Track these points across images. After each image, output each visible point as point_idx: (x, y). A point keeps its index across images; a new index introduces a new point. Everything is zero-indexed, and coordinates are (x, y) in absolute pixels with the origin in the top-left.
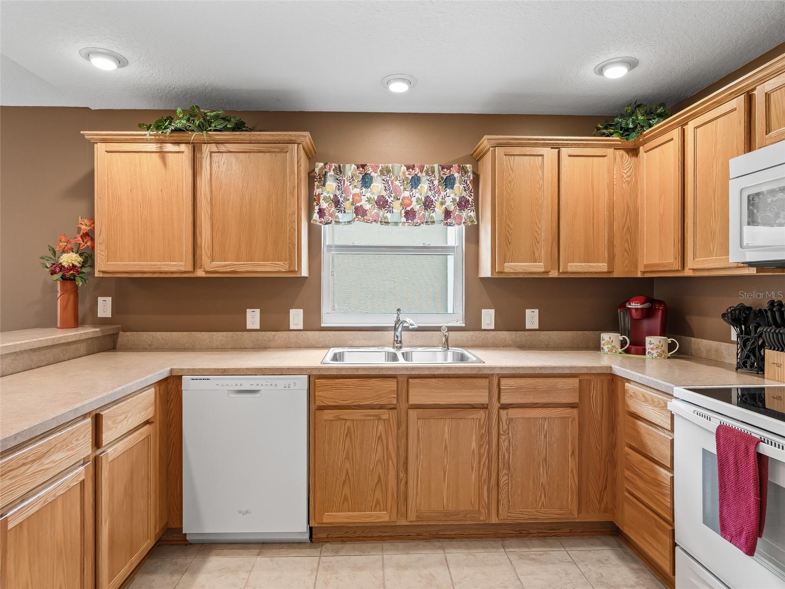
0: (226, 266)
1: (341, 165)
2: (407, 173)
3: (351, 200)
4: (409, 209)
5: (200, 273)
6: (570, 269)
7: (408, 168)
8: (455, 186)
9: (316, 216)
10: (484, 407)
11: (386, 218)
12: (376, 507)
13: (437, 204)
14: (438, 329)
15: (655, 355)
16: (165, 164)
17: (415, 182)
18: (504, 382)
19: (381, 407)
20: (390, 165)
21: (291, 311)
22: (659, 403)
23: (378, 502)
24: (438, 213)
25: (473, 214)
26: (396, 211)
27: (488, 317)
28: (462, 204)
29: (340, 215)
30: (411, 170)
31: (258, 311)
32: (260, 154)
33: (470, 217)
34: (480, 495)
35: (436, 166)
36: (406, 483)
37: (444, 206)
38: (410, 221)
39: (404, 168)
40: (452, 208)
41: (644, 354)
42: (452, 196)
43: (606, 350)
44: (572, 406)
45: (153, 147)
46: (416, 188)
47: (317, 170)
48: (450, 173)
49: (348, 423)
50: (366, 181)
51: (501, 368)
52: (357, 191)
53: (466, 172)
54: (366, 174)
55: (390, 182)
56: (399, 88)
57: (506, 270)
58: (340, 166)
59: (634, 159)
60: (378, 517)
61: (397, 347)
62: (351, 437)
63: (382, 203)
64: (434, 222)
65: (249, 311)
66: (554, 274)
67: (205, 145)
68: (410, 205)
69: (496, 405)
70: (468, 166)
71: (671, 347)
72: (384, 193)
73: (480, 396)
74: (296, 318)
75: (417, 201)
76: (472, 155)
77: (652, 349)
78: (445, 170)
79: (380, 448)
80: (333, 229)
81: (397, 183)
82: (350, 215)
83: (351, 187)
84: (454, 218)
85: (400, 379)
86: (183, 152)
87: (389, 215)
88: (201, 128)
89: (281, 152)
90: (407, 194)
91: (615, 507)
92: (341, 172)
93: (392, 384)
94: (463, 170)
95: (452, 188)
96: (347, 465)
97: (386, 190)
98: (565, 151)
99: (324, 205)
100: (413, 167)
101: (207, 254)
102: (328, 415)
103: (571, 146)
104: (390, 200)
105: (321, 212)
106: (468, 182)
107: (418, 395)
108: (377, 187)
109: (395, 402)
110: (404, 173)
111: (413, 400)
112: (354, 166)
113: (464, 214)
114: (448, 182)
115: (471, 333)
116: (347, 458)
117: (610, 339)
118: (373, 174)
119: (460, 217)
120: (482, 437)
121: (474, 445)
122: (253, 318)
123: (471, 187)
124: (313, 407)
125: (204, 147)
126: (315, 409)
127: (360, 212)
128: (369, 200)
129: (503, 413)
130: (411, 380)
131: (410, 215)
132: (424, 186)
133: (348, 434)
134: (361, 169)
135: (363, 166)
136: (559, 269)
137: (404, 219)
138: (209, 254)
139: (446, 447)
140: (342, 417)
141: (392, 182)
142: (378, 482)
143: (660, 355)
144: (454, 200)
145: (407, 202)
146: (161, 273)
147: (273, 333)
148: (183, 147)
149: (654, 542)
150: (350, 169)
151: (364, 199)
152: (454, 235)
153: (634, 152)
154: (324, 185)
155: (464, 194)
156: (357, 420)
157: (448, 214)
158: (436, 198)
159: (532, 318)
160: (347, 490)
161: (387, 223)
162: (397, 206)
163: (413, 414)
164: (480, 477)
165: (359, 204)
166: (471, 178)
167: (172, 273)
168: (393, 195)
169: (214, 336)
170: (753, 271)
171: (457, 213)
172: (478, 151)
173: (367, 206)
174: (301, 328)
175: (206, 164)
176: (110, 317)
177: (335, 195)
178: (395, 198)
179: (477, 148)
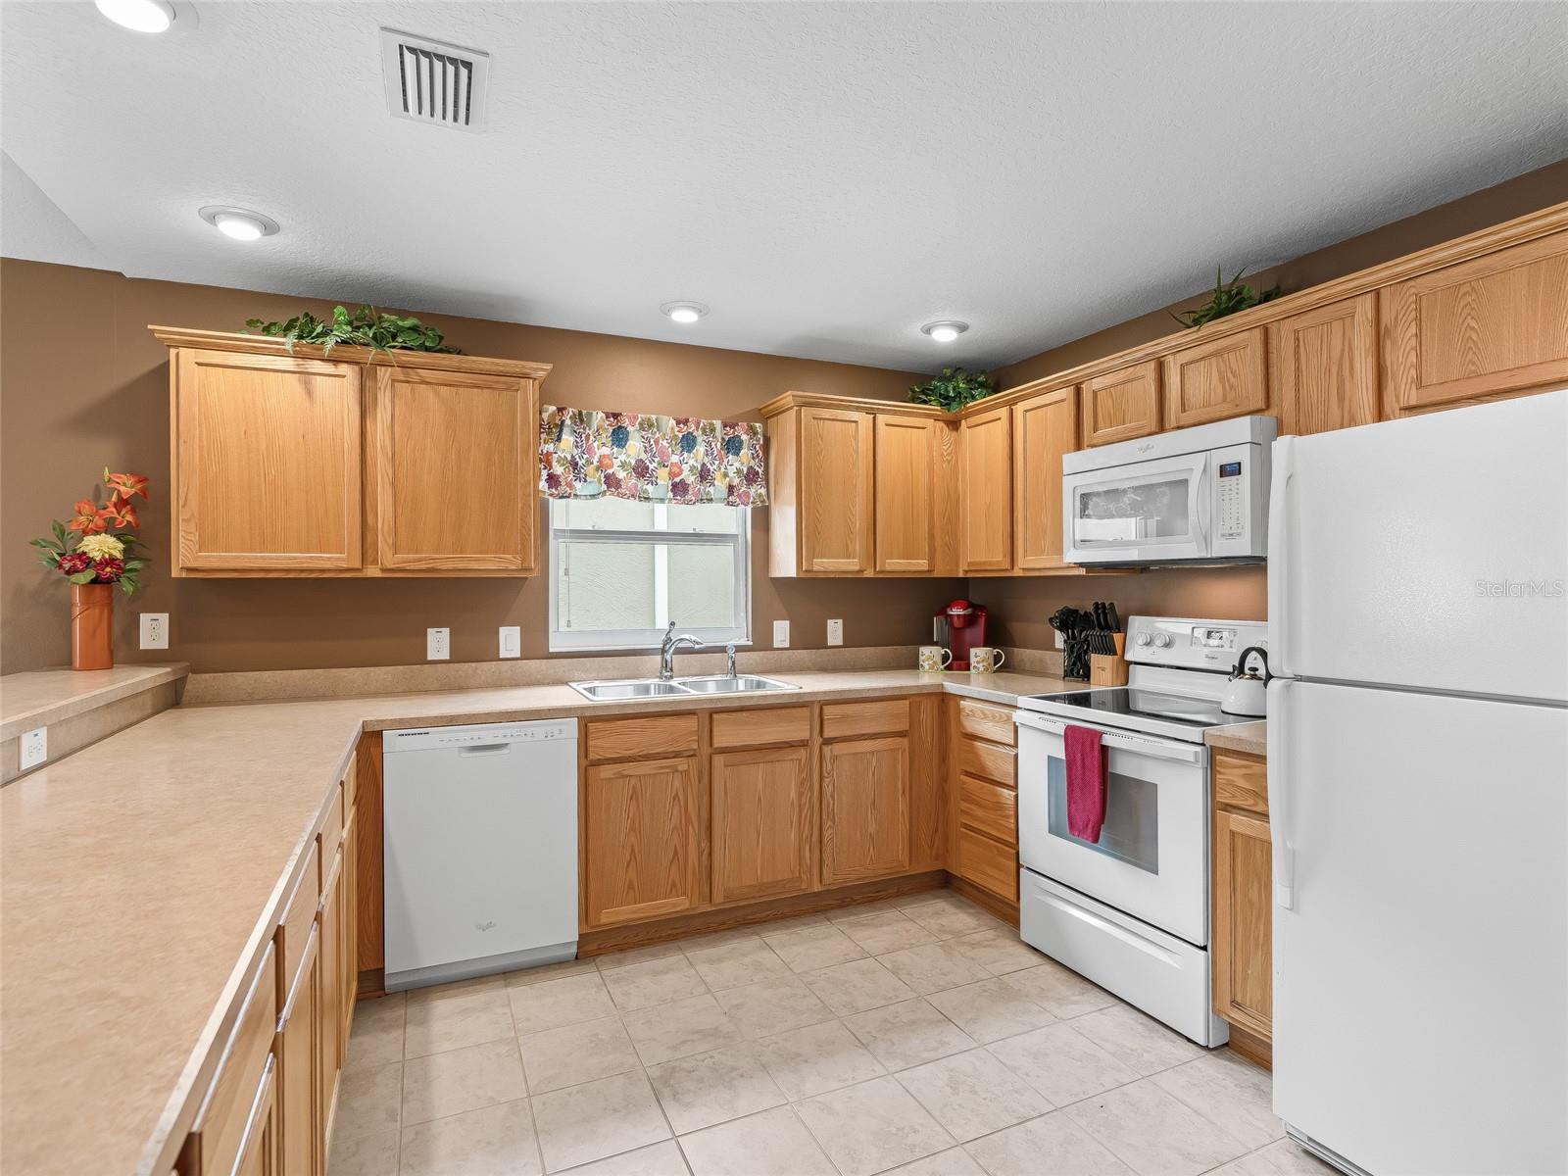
0: (420, 560)
1: (584, 412)
2: (676, 429)
3: (595, 463)
4: (677, 480)
5: (373, 572)
6: (888, 568)
7: (678, 423)
8: (742, 452)
9: (543, 485)
10: (804, 744)
11: (646, 491)
12: (671, 892)
13: (718, 475)
14: (723, 650)
15: (982, 669)
16: (309, 393)
17: (688, 443)
18: (827, 710)
19: (676, 755)
20: (654, 417)
21: (501, 629)
22: (1001, 717)
23: (674, 885)
24: (720, 487)
25: (763, 491)
26: (662, 482)
27: (781, 631)
28: (751, 477)
29: (578, 485)
30: (682, 426)
31: (446, 631)
32: (475, 390)
33: (760, 495)
34: (801, 857)
35: (718, 424)
36: (710, 854)
37: (728, 479)
38: (679, 498)
39: (673, 422)
40: (736, 481)
41: (969, 669)
42: (737, 465)
43: (927, 667)
44: (901, 734)
45: (288, 363)
46: (689, 451)
47: (545, 416)
48: (734, 433)
49: (633, 781)
50: (619, 437)
51: (825, 693)
52: (606, 451)
53: (755, 433)
54: (620, 427)
55: (652, 441)
56: (684, 317)
57: (816, 568)
58: (580, 413)
59: (954, 433)
60: (675, 905)
61: (666, 677)
62: (637, 800)
63: (641, 470)
64: (711, 500)
65: (431, 631)
66: (869, 574)
67: (383, 368)
68: (680, 474)
69: (818, 740)
70: (757, 425)
71: (997, 659)
72: (643, 456)
73: (795, 729)
74: (510, 640)
75: (691, 470)
76: (760, 410)
77: (978, 662)
78: (728, 429)
79: (676, 808)
80: (567, 506)
81: (665, 443)
82: (595, 483)
83: (595, 444)
84: (739, 496)
85: (700, 715)
86: (344, 376)
87: (650, 488)
88: (379, 340)
89: (507, 389)
90: (675, 459)
91: (947, 851)
92: (582, 421)
93: (691, 723)
94: (752, 431)
95: (738, 455)
96: (633, 839)
97: (646, 452)
98: (881, 418)
99: (558, 470)
100: (686, 422)
101: (386, 542)
102: (607, 772)
103: (888, 412)
104: (651, 467)
105: (553, 480)
106: (757, 447)
107: (727, 735)
108: (635, 447)
109: (696, 747)
110: (672, 429)
111: (718, 742)
112: (601, 415)
113: (752, 491)
114: (732, 446)
115: (761, 654)
116: (632, 829)
117: (930, 654)
118: (630, 428)
119: (747, 494)
120: (802, 783)
121: (793, 794)
122: (438, 643)
123: (761, 455)
124: (584, 763)
125: (381, 371)
126: (588, 764)
127: (612, 482)
128: (623, 465)
129: (827, 749)
130: (715, 716)
131: (679, 489)
132: (700, 449)
133: (634, 795)
134: (612, 419)
135: (616, 416)
136: (875, 568)
137: (670, 495)
138: (390, 542)
139: (760, 800)
140: (626, 773)
141: (657, 442)
142: (674, 857)
143: (986, 669)
144: (739, 472)
145: (676, 470)
146: (302, 571)
147: (474, 664)
148: (344, 368)
149: (996, 873)
150: (598, 417)
151: (617, 462)
152: (732, 519)
153: (954, 425)
154: (559, 439)
155: (752, 463)
156: (644, 775)
157: (731, 489)
158: (715, 467)
159: (835, 631)
160: (632, 874)
161: (648, 499)
162: (663, 475)
163: (719, 760)
164: (800, 833)
165: (610, 471)
166: (761, 442)
167: (323, 571)
168: (656, 460)
169: (372, 674)
170: (1082, 572)
171: (744, 489)
172: (771, 407)
173: (621, 475)
174: (519, 655)
175: (384, 399)
176: (167, 647)
177: (572, 456)
178: (659, 464)
179: (772, 404)
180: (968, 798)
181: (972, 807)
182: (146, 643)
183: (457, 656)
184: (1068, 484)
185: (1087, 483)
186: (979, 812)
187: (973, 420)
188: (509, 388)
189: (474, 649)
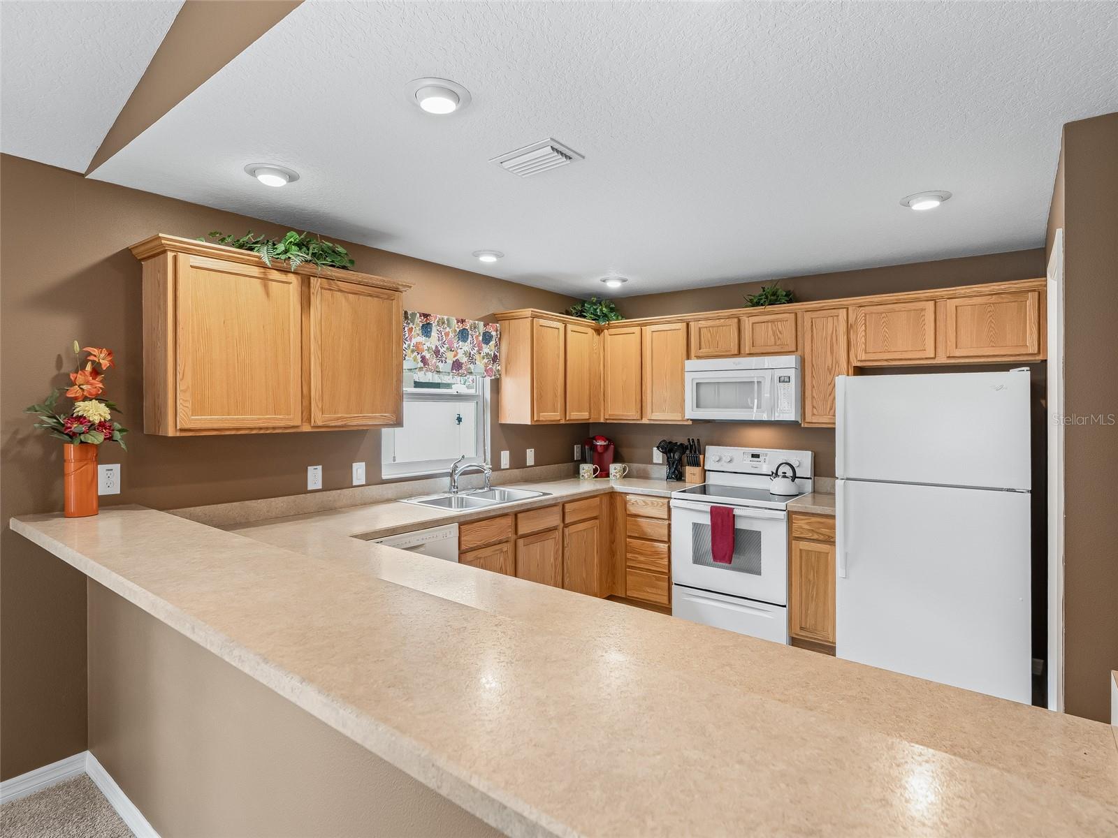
0: (338, 419)
1: (409, 312)
2: (457, 326)
5: (307, 428)
6: (573, 417)
7: (458, 321)
8: (491, 343)
10: (555, 528)
11: (437, 367)
13: (478, 357)
15: (618, 476)
16: (268, 294)
17: (463, 335)
18: (567, 506)
19: (500, 542)
20: (445, 317)
21: (354, 465)
22: (658, 504)
25: (500, 368)
27: (505, 457)
28: (494, 359)
30: (459, 324)
31: (320, 467)
32: (369, 298)
33: (499, 370)
35: (480, 323)
38: (454, 371)
39: (455, 321)
40: (486, 361)
41: (609, 477)
43: (586, 477)
44: (595, 518)
45: (255, 271)
46: (464, 341)
48: (485, 330)
49: (482, 561)
50: (426, 330)
51: (566, 496)
52: (420, 339)
53: (497, 331)
54: (427, 323)
55: (443, 333)
56: (488, 259)
57: (541, 419)
59: (598, 337)
61: (454, 492)
63: (437, 353)
64: (471, 373)
65: (310, 469)
66: (563, 422)
67: (316, 279)
68: (458, 356)
69: (562, 525)
70: (498, 325)
71: (624, 470)
72: (438, 344)
73: (553, 520)
74: (359, 472)
75: (464, 354)
76: (495, 315)
77: (616, 473)
81: (452, 335)
83: (414, 334)
84: (487, 371)
86: (290, 283)
87: (441, 365)
89: (387, 299)
93: (509, 521)
95: (489, 344)
97: (439, 340)
98: (570, 327)
100: (462, 322)
101: (317, 406)
102: (470, 556)
103: (575, 324)
104: (442, 351)
106: (498, 339)
107: (523, 526)
108: (434, 337)
109: (509, 536)
110: (455, 326)
111: (521, 531)
112: (418, 314)
113: (495, 368)
114: (487, 338)
115: (496, 473)
117: (586, 469)
118: (432, 324)
119: (492, 370)
120: (555, 552)
121: (552, 559)
122: (315, 477)
123: (498, 344)
124: (459, 552)
125: (314, 281)
126: (461, 553)
127: (425, 361)
128: (429, 350)
129: (566, 530)
130: (518, 516)
131: (455, 366)
132: (469, 340)
134: (422, 318)
135: (426, 316)
136: (565, 418)
137: (451, 369)
138: (320, 407)
139: (538, 565)
140: (479, 556)
141: (447, 334)
143: (620, 476)
145: (455, 353)
146: (261, 429)
147: (339, 491)
148: (291, 277)
149: (654, 591)
150: (417, 317)
151: (426, 348)
153: (599, 331)
155: (495, 350)
156: (487, 556)
158: (474, 351)
159: (530, 455)
161: (439, 372)
162: (449, 357)
163: (521, 542)
165: (424, 354)
166: (499, 336)
167: (275, 428)
168: (445, 346)
169: (273, 503)
170: (690, 423)
171: (490, 366)
173: (429, 356)
174: (364, 483)
175: (316, 301)
176: (119, 493)
178: (447, 349)
180: (634, 551)
181: (637, 556)
182: (103, 490)
184: (688, 378)
185: (701, 377)
186: (642, 558)
187: (613, 331)
188: (390, 298)
189: (337, 480)
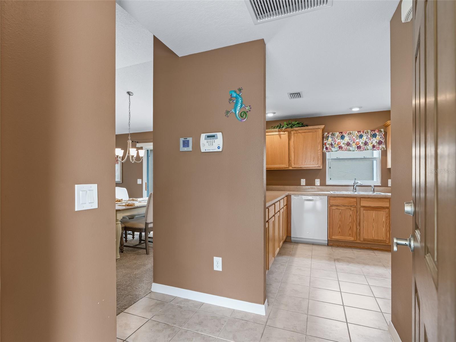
1: (334, 133)
2: (358, 134)
3: (337, 144)
4: (358, 145)
5: (291, 168)
7: (358, 132)
8: (377, 137)
9: (325, 149)
10: (388, 208)
12: (349, 236)
13: (370, 143)
14: (370, 186)
16: (280, 138)
17: (361, 136)
19: (351, 206)
20: (351, 132)
21: (316, 180)
23: (350, 234)
24: (370, 146)
25: (384, 146)
26: (354, 146)
27: (390, 182)
28: (380, 143)
29: (333, 149)
31: (304, 180)
32: (309, 133)
33: (383, 147)
34: (386, 236)
35: (369, 131)
36: (360, 229)
37: (372, 144)
38: (359, 150)
39: (356, 132)
40: (376, 144)
42: (376, 140)
45: (277, 133)
46: (361, 139)
47: (325, 135)
48: (374, 132)
49: (340, 210)
50: (343, 137)
52: (339, 141)
53: (381, 132)
54: (342, 135)
55: (351, 137)
56: (356, 109)
58: (333, 133)
60: (350, 239)
61: (354, 192)
62: (341, 215)
63: (348, 144)
64: (368, 149)
65: (302, 180)
68: (359, 144)
70: (382, 130)
72: (349, 141)
74: (318, 182)
75: (362, 143)
76: (384, 126)
78: (373, 132)
79: (351, 218)
80: (330, 154)
81: (354, 137)
82: (337, 148)
83: (337, 140)
84: (377, 148)
85: (357, 198)
87: (351, 148)
88: (291, 127)
90: (358, 140)
92: (333, 135)
93: (355, 200)
94: (380, 131)
95: (376, 137)
96: (340, 223)
97: (350, 140)
99: (328, 146)
100: (360, 132)
101: (293, 162)
102: (334, 208)
104: (351, 143)
105: (327, 148)
106: (382, 135)
107: (364, 203)
108: (347, 139)
109: (356, 205)
110: (357, 134)
111: (362, 204)
112: (338, 133)
113: (380, 146)
114: (374, 136)
115: (384, 188)
116: (340, 220)
118: (345, 135)
119: (379, 148)
120: (387, 217)
121: (384, 220)
122: (303, 182)
123: (383, 137)
124: (329, 206)
125: (292, 132)
127: (340, 148)
128: (343, 143)
130: (361, 199)
131: (359, 147)
132: (365, 138)
133: (340, 213)
135: (341, 133)
137: (357, 149)
139: (374, 220)
140: (338, 208)
141: (352, 137)
142: (350, 228)
144: (376, 142)
145: (358, 143)
147: (310, 186)
148: (286, 133)
150: (337, 134)
151: (342, 143)
152: (377, 154)
154: (328, 140)
155: (380, 139)
156: (343, 210)
157: (374, 146)
158: (369, 141)
160: (340, 230)
161: (350, 150)
162: (354, 145)
163: (362, 209)
164: (386, 230)
165: (340, 145)
166: (384, 134)
167: (282, 168)
171: (378, 146)
173: (343, 146)
174: (319, 185)
175: (292, 137)
177: (331, 143)
178: (353, 142)
179: (386, 124)
183: (307, 185)
188: (316, 131)
189: (310, 183)
